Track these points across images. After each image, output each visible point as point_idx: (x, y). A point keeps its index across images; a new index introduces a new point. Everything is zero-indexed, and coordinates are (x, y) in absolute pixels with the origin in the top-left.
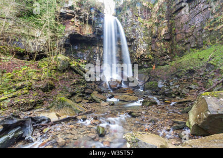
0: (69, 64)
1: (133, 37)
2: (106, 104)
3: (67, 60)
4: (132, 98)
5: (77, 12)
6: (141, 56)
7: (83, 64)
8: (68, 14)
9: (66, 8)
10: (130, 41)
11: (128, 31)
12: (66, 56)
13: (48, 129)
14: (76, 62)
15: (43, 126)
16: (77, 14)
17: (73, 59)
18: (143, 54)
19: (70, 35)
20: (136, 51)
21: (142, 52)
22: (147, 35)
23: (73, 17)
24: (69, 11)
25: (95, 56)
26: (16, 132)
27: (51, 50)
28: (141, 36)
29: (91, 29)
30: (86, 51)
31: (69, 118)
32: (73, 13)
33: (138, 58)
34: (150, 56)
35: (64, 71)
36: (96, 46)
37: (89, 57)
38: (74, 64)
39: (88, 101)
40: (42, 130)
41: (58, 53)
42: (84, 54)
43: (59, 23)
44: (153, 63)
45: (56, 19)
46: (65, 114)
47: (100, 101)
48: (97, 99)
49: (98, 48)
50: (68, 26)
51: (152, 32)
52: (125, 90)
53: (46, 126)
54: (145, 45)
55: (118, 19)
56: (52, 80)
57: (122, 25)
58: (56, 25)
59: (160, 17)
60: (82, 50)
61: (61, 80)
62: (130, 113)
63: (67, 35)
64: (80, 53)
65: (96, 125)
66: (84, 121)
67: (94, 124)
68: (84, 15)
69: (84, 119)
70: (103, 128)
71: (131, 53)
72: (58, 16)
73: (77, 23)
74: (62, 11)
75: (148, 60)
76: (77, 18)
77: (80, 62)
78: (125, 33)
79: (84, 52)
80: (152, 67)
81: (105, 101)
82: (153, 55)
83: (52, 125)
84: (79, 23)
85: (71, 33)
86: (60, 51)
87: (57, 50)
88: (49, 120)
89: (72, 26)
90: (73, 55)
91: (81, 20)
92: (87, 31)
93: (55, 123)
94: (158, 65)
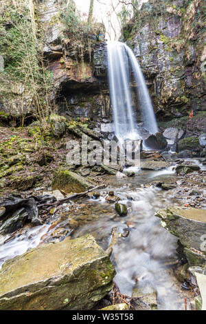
0: (66, 127)
1: (153, 70)
2: (122, 175)
3: (62, 120)
4: (160, 164)
5: (66, 47)
6: (169, 99)
7: (84, 123)
8: (54, 52)
9: (51, 43)
10: (150, 77)
11: (146, 62)
12: (60, 114)
13: (55, 209)
14: (75, 122)
15: (49, 206)
16: (67, 50)
17: (70, 118)
18: (172, 96)
19: (62, 84)
20: (160, 93)
21: (170, 93)
22: (177, 64)
23: (62, 56)
24: (55, 48)
25: (99, 110)
26: (20, 214)
27: (41, 110)
28: (167, 65)
29: (89, 69)
30: (86, 104)
31: (77, 195)
32: (60, 50)
33: (164, 104)
34: (184, 97)
35: (61, 136)
36: (99, 94)
37: (91, 112)
38: (72, 125)
39: (98, 173)
40: (48, 211)
41: (50, 113)
42: (84, 109)
43: (44, 69)
44: (189, 108)
45: (40, 64)
46: (71, 191)
47: (114, 173)
48: (110, 170)
49: (102, 97)
50: (57, 71)
51: (185, 56)
52: (148, 154)
53: (53, 207)
54: (175, 81)
55: (128, 45)
56: (48, 150)
57: (135, 53)
58: (41, 71)
59: (199, 27)
60: (80, 103)
61: (59, 148)
62: (159, 185)
63: (57, 84)
64: (78, 108)
65: (113, 202)
66: (96, 198)
67: (111, 202)
68: (77, 49)
69: (97, 196)
70: (124, 205)
71: (153, 98)
72: (42, 58)
73: (68, 63)
74: (46, 49)
75: (180, 105)
76: (67, 56)
77: (79, 121)
78: (141, 67)
79: (83, 106)
80: (188, 115)
81: (121, 171)
82: (189, 96)
83: (59, 205)
84: (71, 64)
85: (62, 80)
86: (52, 109)
87: (48, 108)
88: (54, 199)
89: (62, 70)
90: (69, 113)
91: (73, 58)
92: (84, 74)
93: (62, 202)
94: (199, 110)
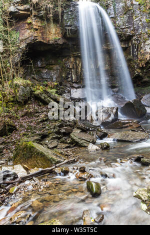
0: (32, 92)
1: (129, 32)
2: (95, 147)
3: (28, 85)
4: (139, 135)
5: (34, 7)
6: (147, 63)
7: (52, 88)
8: (21, 12)
9: (18, 3)
10: (125, 39)
11: (121, 23)
12: (25, 78)
13: (16, 188)
14: (41, 87)
15: (8, 184)
16: (35, 10)
17: (37, 82)
19: (28, 45)
20: (137, 56)
21: (148, 56)
23: (29, 16)
24: (22, 8)
25: (69, 74)
27: (4, 73)
28: (144, 27)
29: (59, 31)
30: (55, 67)
31: (42, 171)
32: (28, 10)
33: (142, 68)
35: (26, 102)
36: (70, 57)
37: (60, 76)
38: (39, 90)
39: (67, 145)
40: (8, 190)
41: (14, 77)
42: (52, 73)
43: (9, 29)
45: (5, 24)
46: (35, 166)
47: (86, 145)
48: (81, 142)
49: (72, 59)
50: (23, 31)
52: (124, 124)
53: (13, 185)
55: (101, 5)
56: (10, 118)
57: (109, 14)
58: (6, 32)
60: (48, 66)
61: (23, 116)
62: (138, 160)
63: (23, 46)
64: (45, 71)
65: (85, 179)
66: (65, 175)
67: (82, 179)
68: (46, 9)
69: (66, 173)
70: (97, 184)
71: (129, 61)
72: (7, 18)
73: (36, 23)
74: (12, 9)
76: (35, 16)
77: (47, 86)
78: (116, 29)
79: (51, 69)
81: (94, 143)
83: (20, 182)
84: (39, 24)
85: (28, 41)
86: (17, 73)
87: (12, 71)
88: (15, 176)
89: (29, 31)
90: (35, 76)
91: (41, 18)
92: (53, 34)
93: (24, 179)
